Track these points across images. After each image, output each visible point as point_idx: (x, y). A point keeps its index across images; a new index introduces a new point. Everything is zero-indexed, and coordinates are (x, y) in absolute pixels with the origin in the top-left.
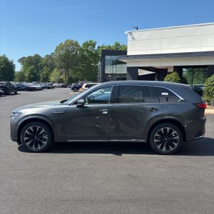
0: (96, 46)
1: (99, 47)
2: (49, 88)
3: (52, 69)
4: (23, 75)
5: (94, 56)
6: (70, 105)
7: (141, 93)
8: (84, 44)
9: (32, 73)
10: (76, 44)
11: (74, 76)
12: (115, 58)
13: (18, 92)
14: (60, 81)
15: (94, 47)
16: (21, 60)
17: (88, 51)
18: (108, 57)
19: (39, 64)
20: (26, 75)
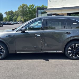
0: (35, 7)
1: (36, 7)
2: (17, 24)
3: (18, 16)
4: (7, 19)
5: (34, 11)
6: (17, 31)
7: (60, 23)
8: (30, 6)
9: (10, 18)
10: (27, 6)
11: (26, 19)
12: (42, 11)
13: (3, 25)
14: (21, 21)
15: (34, 7)
16: (6, 13)
17: (31, 9)
18: (39, 11)
19: (13, 14)
20: (8, 19)
